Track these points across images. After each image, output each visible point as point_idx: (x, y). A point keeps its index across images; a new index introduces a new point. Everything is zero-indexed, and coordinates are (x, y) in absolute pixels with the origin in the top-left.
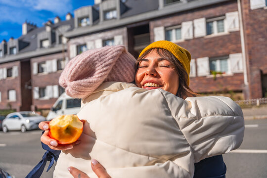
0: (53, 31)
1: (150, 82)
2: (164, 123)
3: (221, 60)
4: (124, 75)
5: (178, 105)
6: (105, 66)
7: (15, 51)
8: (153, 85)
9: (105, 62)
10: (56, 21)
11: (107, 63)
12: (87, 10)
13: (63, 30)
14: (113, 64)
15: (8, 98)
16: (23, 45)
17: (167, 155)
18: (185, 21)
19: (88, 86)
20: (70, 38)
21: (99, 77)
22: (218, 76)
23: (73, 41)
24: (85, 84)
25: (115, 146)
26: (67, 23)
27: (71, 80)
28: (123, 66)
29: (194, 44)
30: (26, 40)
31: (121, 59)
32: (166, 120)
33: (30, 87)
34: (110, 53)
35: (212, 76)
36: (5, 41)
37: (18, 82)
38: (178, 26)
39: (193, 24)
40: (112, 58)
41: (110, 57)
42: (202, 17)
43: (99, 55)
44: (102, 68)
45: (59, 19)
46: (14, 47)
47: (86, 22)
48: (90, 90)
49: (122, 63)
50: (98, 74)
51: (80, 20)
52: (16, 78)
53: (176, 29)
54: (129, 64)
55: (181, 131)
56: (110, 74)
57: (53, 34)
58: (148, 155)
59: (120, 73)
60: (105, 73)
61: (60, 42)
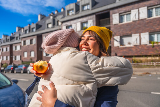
0: (54, 18)
1: (84, 48)
2: (83, 67)
3: (157, 34)
4: (72, 44)
5: (92, 60)
6: (62, 39)
7: (34, 30)
8: (86, 49)
9: (62, 37)
10: (56, 12)
11: (63, 38)
12: (72, 6)
13: (59, 18)
14: (66, 38)
15: (30, 56)
16: (39, 27)
17: (82, 81)
18: (133, 9)
19: (54, 49)
20: (63, 22)
21: (59, 44)
22: (155, 44)
23: (64, 24)
24: (53, 48)
25: (60, 75)
26: (61, 13)
27: (46, 46)
28: (71, 39)
29: (139, 24)
30: (40, 24)
31: (71, 36)
32: (84, 66)
33: (41, 50)
34: (65, 33)
35: (151, 44)
36: (30, 25)
37: (36, 47)
38: (128, 13)
39: (139, 11)
40: (66, 35)
41: (65, 35)
42: (145, 6)
43: (60, 34)
44: (61, 40)
45: (57, 11)
46: (34, 28)
47: (72, 13)
48: (55, 50)
49: (72, 38)
50: (59, 43)
51: (69, 11)
52: (35, 45)
53: (127, 14)
54: (75, 38)
55: (91, 72)
56: (65, 43)
57: (54, 20)
58: (74, 81)
59: (70, 43)
60: (62, 42)
61: (58, 25)
